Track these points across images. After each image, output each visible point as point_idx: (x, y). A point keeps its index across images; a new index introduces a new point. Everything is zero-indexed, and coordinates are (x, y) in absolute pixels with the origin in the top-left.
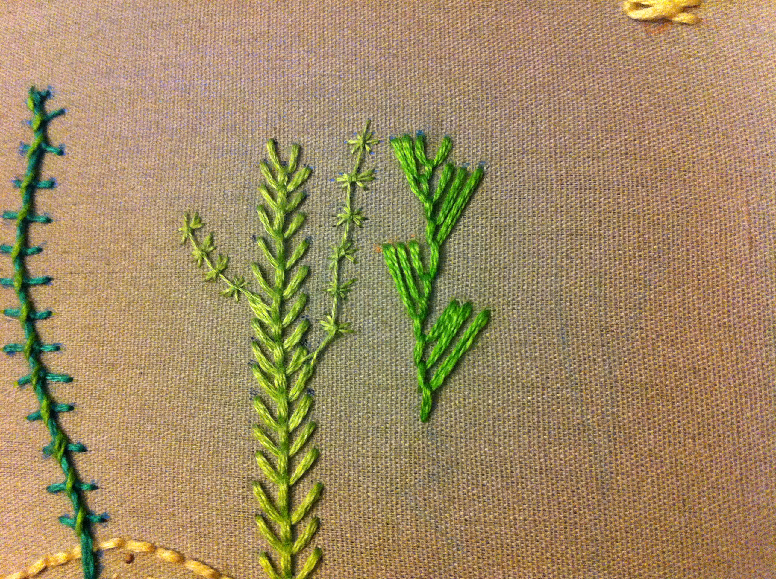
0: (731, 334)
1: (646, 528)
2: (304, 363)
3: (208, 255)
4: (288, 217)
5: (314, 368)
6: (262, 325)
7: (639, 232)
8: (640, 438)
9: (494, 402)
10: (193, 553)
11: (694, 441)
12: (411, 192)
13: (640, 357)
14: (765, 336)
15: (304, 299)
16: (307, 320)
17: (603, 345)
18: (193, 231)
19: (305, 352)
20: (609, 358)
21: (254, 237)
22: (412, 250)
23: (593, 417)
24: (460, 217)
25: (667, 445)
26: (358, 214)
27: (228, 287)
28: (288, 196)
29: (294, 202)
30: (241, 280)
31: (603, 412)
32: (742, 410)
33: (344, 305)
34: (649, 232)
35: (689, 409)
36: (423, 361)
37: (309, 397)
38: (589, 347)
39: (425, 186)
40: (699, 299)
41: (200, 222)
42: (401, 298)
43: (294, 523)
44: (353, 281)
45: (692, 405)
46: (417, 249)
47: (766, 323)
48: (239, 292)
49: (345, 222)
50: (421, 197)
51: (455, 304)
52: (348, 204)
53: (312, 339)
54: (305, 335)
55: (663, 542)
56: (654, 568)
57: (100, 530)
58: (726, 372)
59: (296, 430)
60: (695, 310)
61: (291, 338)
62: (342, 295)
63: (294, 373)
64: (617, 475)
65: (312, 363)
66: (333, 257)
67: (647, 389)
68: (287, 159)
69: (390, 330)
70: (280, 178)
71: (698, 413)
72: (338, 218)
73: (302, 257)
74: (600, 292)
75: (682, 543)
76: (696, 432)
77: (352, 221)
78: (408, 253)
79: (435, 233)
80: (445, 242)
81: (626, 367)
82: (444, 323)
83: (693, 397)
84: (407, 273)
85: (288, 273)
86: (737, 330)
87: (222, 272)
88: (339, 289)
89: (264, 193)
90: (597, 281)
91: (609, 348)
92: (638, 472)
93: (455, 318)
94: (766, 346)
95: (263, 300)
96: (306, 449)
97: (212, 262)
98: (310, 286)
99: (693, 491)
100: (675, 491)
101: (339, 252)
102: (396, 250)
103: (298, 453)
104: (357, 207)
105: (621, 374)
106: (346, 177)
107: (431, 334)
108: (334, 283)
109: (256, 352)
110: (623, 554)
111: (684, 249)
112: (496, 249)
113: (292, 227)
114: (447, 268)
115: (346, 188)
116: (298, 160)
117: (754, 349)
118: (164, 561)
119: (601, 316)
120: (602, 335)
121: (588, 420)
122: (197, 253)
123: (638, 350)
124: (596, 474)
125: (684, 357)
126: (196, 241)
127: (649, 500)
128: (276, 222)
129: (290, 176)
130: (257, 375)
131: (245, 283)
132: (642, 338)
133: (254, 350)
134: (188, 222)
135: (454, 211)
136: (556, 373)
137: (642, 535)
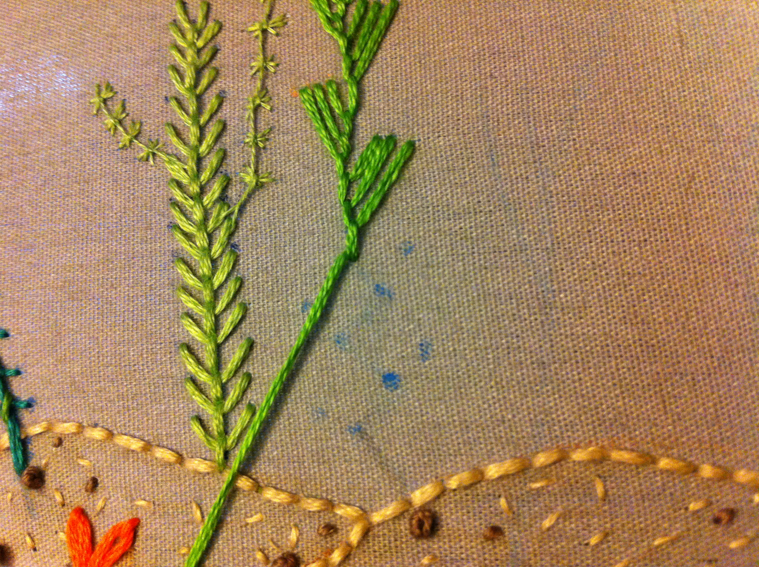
0: (670, 134)
1: (597, 345)
2: (225, 218)
3: (120, 122)
4: (199, 72)
5: (237, 223)
6: (179, 185)
7: (563, 42)
8: (581, 252)
9: (425, 234)
10: (123, 428)
11: (640, 248)
12: (325, 33)
13: (575, 169)
14: (707, 133)
15: (221, 154)
16: (226, 175)
17: (535, 162)
18: (105, 101)
19: (226, 208)
20: (542, 174)
21: (166, 98)
22: (330, 90)
23: (529, 236)
24: (377, 50)
25: (611, 256)
26: (272, 60)
27: (142, 151)
28: (199, 51)
29: (205, 56)
30: (155, 143)
31: (539, 230)
32: (690, 210)
33: (264, 155)
34: (574, 42)
35: (632, 216)
36: (347, 200)
37: (233, 252)
38: (520, 166)
39: (339, 25)
40: (632, 102)
41: (112, 90)
42: (322, 140)
43: (224, 381)
44: (271, 129)
45: (635, 212)
46: (334, 87)
47: (707, 120)
48: (154, 154)
49: (258, 71)
50: (336, 36)
51: (377, 139)
52: (260, 52)
53: (232, 193)
54: (225, 189)
55: (616, 358)
56: (609, 387)
57: (26, 416)
58: (668, 172)
59: (221, 286)
60: (628, 114)
61: (210, 194)
62: (261, 145)
63: (216, 229)
64: (560, 292)
65: (234, 218)
66: (249, 106)
67: (585, 201)
68: (197, 17)
69: (313, 174)
70: (189, 36)
71: (642, 219)
72: (252, 68)
73: (217, 111)
74: (528, 107)
75: (638, 358)
76: (642, 239)
77: (266, 68)
78: (325, 93)
79: (351, 69)
80: (362, 77)
81: (561, 181)
82: (367, 159)
83: (636, 202)
84: (326, 114)
85: (202, 129)
86: (676, 130)
87: (136, 137)
88: (256, 137)
89: (175, 53)
90: (524, 96)
91: (541, 163)
92: (582, 287)
93: (378, 153)
94: (709, 142)
95: (179, 159)
96: (233, 305)
97: (125, 129)
98: (227, 139)
99: (645, 300)
100: (624, 303)
101: (254, 101)
102: (313, 92)
103: (225, 310)
104: (269, 54)
105: (556, 188)
106: (257, 26)
107: (353, 173)
108: (251, 134)
109: (176, 213)
110: (573, 376)
111: (612, 54)
112: (416, 78)
113: (204, 82)
114: (367, 104)
115: (257, 37)
116: (207, 17)
117: (696, 146)
118: (93, 440)
119: (530, 132)
120: (533, 152)
121: (525, 239)
122: (110, 122)
123: (573, 162)
124: (538, 294)
125: (621, 163)
126: (108, 110)
127: (597, 315)
128: (187, 81)
129: (199, 33)
130: (179, 236)
131: (160, 145)
132: (576, 149)
133: (174, 212)
134: (99, 93)
135: (370, 44)
136: (488, 196)
137: (592, 353)
